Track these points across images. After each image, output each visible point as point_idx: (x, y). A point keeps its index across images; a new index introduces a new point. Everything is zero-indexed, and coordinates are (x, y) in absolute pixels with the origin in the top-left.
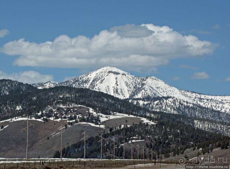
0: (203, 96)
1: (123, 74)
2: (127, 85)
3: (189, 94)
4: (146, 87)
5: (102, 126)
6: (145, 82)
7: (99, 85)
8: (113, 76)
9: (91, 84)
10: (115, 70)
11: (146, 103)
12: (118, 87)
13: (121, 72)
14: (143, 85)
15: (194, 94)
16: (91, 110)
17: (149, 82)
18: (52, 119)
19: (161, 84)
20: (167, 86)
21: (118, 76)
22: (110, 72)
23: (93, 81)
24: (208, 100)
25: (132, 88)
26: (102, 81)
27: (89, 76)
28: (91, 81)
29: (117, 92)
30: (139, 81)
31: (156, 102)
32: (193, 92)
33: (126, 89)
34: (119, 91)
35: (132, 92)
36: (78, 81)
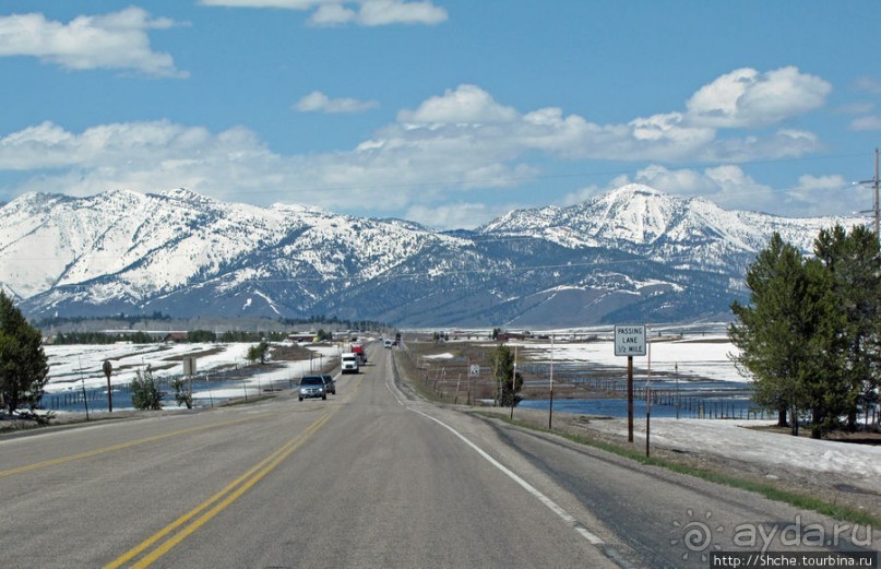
0: (777, 220)
1: (656, 195)
2: (662, 211)
3: (756, 217)
4: (689, 214)
5: (638, 293)
6: (688, 206)
7: (621, 213)
8: (641, 198)
9: (610, 212)
10: (644, 188)
11: (685, 248)
12: (650, 215)
13: (653, 191)
14: (685, 210)
15: (764, 217)
16: (627, 278)
17: (695, 205)
18: (593, 287)
19: (711, 208)
20: (720, 210)
21: (649, 198)
22: (637, 192)
23: (614, 206)
24: (784, 225)
25: (670, 216)
26: (626, 206)
27: (606, 199)
28: (609, 208)
29: (648, 222)
30: (680, 204)
31: (697, 248)
32: (763, 213)
33: (660, 217)
34: (651, 221)
35: (670, 222)
36: (590, 205)
